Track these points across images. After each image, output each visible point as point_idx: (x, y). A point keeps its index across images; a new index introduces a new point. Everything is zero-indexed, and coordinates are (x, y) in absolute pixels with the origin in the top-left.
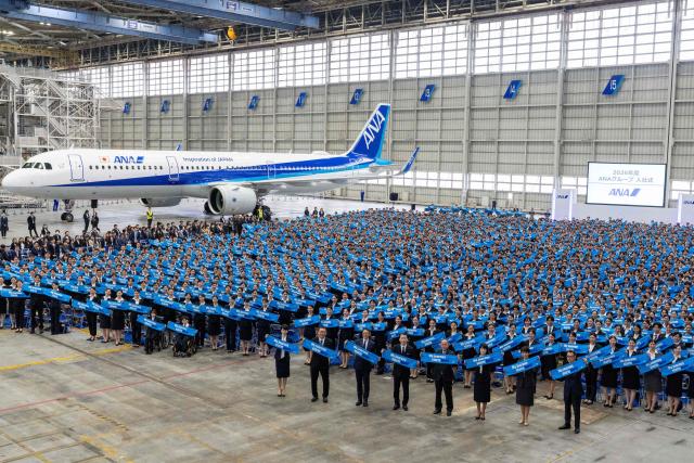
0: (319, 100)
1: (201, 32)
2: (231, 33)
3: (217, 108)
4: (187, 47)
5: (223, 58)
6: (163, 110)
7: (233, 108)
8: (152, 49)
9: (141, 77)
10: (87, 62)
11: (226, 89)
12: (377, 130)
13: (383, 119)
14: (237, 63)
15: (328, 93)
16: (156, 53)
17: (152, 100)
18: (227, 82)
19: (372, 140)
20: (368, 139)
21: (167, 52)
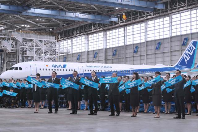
0: (166, 45)
1: (110, 17)
2: (124, 17)
3: (119, 54)
4: (105, 25)
5: (121, 30)
6: (94, 57)
7: (126, 53)
8: (89, 28)
9: (85, 42)
10: (62, 38)
11: (123, 44)
12: (191, 54)
13: (194, 48)
14: (128, 31)
15: (171, 41)
16: (91, 30)
17: (90, 53)
18: (123, 41)
19: (188, 59)
20: (186, 59)
21: (96, 29)
